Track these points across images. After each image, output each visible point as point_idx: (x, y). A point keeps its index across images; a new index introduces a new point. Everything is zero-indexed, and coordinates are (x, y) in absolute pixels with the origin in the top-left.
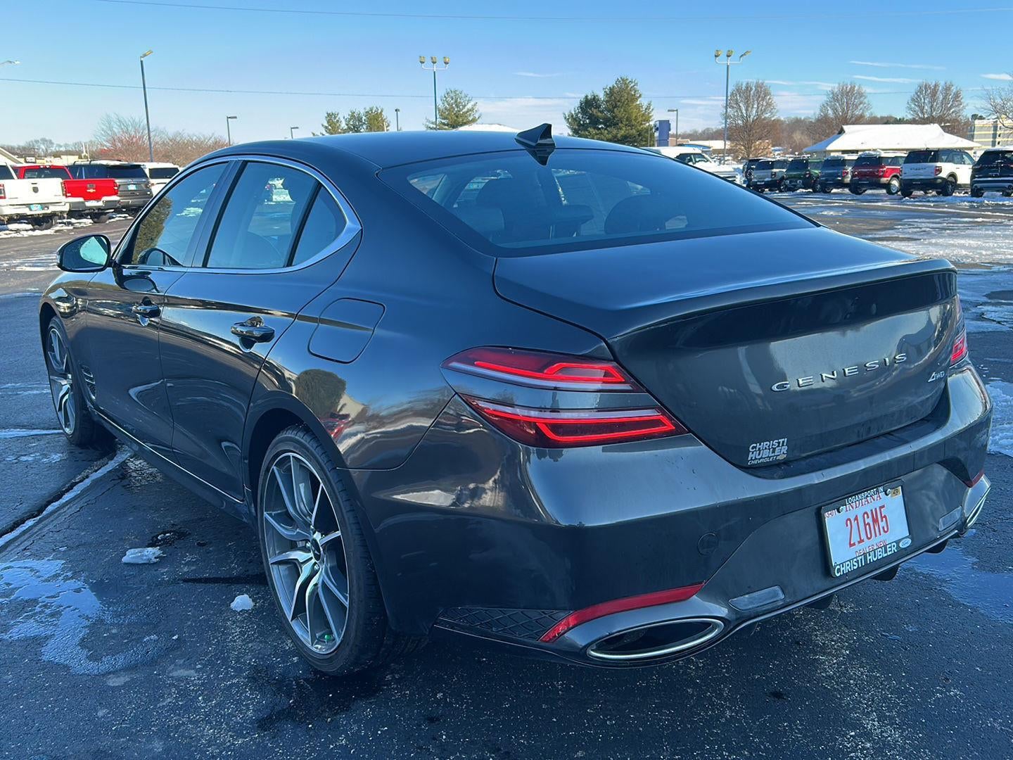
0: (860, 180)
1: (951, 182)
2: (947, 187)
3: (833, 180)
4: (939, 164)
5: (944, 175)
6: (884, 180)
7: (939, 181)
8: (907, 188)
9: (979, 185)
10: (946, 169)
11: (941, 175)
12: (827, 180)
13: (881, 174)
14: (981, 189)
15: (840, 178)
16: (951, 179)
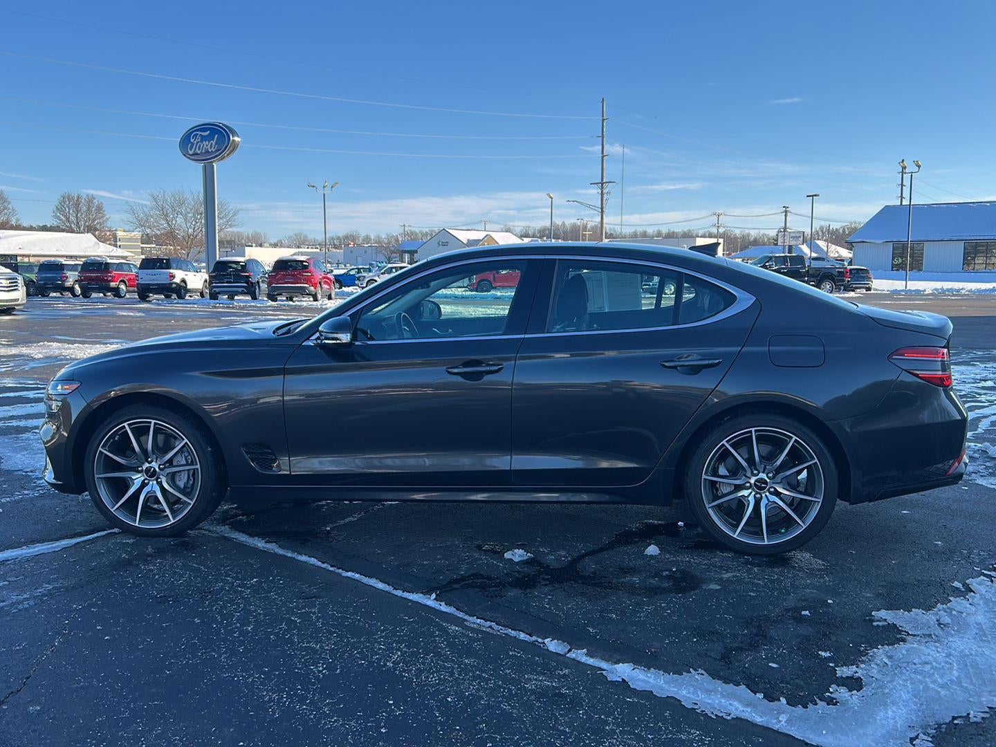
0: (89, 284)
1: (183, 287)
2: (180, 291)
3: (52, 284)
4: (171, 271)
5: (177, 280)
6: (113, 284)
7: (174, 285)
8: (144, 292)
9: (217, 290)
10: (179, 275)
11: (175, 280)
12: (45, 284)
13: (110, 278)
14: (219, 293)
15: (60, 282)
16: (183, 284)
